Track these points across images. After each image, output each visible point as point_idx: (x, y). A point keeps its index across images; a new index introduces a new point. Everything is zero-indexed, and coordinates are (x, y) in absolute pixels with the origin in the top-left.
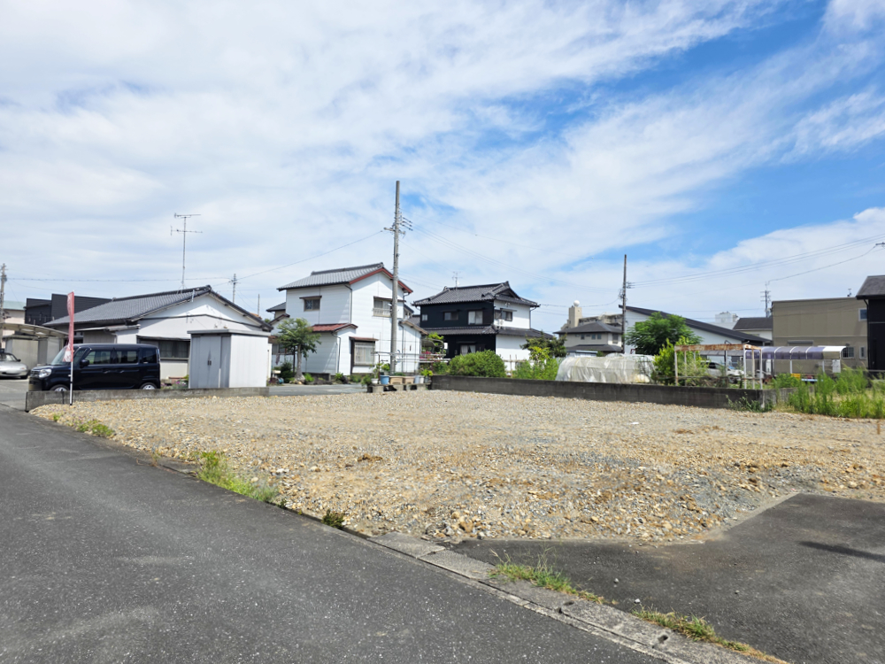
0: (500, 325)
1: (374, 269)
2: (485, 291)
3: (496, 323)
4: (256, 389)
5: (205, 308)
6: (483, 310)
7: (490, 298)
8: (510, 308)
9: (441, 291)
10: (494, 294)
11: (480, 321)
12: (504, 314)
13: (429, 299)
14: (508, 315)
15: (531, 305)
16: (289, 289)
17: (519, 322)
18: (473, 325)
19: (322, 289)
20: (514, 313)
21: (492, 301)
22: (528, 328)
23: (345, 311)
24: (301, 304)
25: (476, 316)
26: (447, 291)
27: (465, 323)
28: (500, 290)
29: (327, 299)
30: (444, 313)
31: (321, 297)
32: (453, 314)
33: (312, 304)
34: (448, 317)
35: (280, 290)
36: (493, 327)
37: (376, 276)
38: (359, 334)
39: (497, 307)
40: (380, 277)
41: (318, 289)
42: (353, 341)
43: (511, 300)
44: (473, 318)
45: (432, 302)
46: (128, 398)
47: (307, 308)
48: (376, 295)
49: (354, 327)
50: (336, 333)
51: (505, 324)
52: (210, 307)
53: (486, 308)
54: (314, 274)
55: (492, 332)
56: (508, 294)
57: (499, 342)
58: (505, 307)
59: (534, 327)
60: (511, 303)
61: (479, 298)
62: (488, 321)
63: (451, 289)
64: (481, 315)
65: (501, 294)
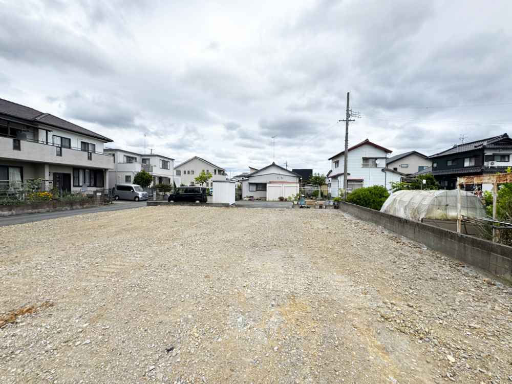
0: (491, 166)
2: (477, 144)
3: (486, 164)
5: (273, 170)
6: (475, 157)
7: (481, 147)
9: (452, 147)
10: (486, 145)
11: (473, 164)
12: (498, 158)
13: (438, 154)
14: (505, 158)
16: (332, 159)
18: (467, 168)
19: (339, 157)
20: (511, 155)
21: (484, 148)
23: (343, 167)
24: (335, 165)
25: (470, 161)
26: (455, 147)
27: (461, 166)
28: (495, 141)
30: (447, 161)
31: (338, 161)
32: (453, 161)
34: (450, 163)
36: (484, 167)
37: (364, 146)
39: (488, 153)
40: (367, 146)
42: (347, 181)
44: (467, 163)
45: (444, 154)
47: (336, 167)
48: (365, 156)
49: (349, 174)
51: (499, 164)
53: (477, 154)
56: (506, 142)
58: (500, 152)
61: (473, 149)
62: (479, 163)
63: (459, 146)
64: (473, 161)
65: (495, 144)
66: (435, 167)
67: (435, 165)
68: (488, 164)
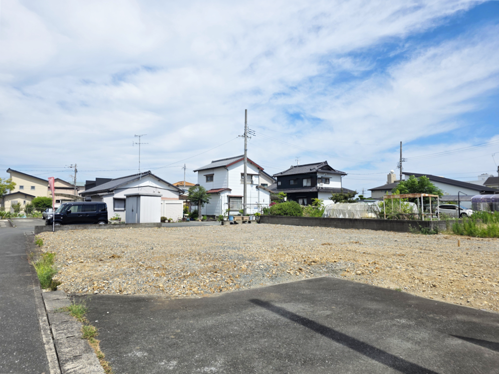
0: (321, 186)
1: (240, 158)
2: (312, 167)
3: (318, 185)
4: (154, 224)
5: (148, 182)
6: (311, 178)
7: (314, 171)
8: (327, 176)
9: (289, 168)
10: (317, 168)
11: (309, 184)
12: (324, 180)
13: (281, 173)
14: (327, 180)
15: (341, 174)
16: (199, 171)
18: (306, 187)
19: (215, 170)
20: (330, 179)
21: (315, 173)
22: (340, 187)
23: (225, 181)
24: (205, 178)
25: (307, 182)
26: (292, 168)
27: (301, 186)
28: (321, 166)
29: (217, 175)
30: (290, 180)
31: (214, 174)
32: (295, 181)
33: (210, 178)
34: (292, 182)
35: (195, 171)
36: (317, 188)
37: (242, 162)
38: (233, 194)
39: (319, 176)
41: (212, 170)
42: (230, 198)
43: (329, 171)
44: (305, 183)
45: (284, 174)
46: (85, 228)
47: (207, 181)
48: (243, 172)
49: (230, 190)
50: (220, 194)
51: (325, 186)
52: (150, 182)
53: (312, 176)
54: (213, 162)
55: (316, 191)
56: (327, 168)
57: (319, 195)
58: (324, 176)
59: (344, 187)
60: (328, 173)
61: (309, 171)
62: (314, 184)
63: (295, 167)
64: (310, 181)
65: (322, 168)
66: (279, 185)
67: (280, 183)
68: (320, 185)
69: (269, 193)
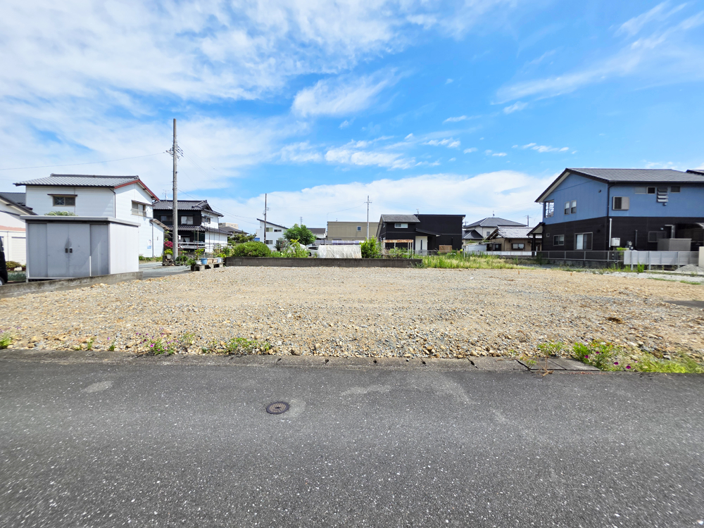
0: (205, 226)
1: (130, 179)
2: (194, 205)
3: (203, 224)
6: (194, 216)
7: (198, 208)
8: (210, 216)
10: (200, 206)
11: (191, 222)
12: (206, 219)
14: (209, 220)
15: (219, 215)
17: (213, 224)
18: (187, 225)
19: (77, 190)
20: (211, 219)
21: (200, 211)
22: (218, 227)
25: (188, 219)
28: (203, 205)
29: (82, 198)
31: (77, 196)
32: (168, 217)
33: (64, 200)
35: (17, 185)
36: (202, 227)
37: (133, 186)
39: (203, 214)
40: (136, 186)
41: (72, 189)
43: (209, 211)
44: (185, 220)
47: (58, 203)
48: (134, 200)
51: (208, 225)
54: (54, 176)
55: (201, 230)
56: (207, 207)
57: (207, 236)
58: (208, 215)
60: (209, 213)
61: (190, 208)
62: (197, 223)
64: (191, 219)
65: (204, 207)
69: (163, 230)
